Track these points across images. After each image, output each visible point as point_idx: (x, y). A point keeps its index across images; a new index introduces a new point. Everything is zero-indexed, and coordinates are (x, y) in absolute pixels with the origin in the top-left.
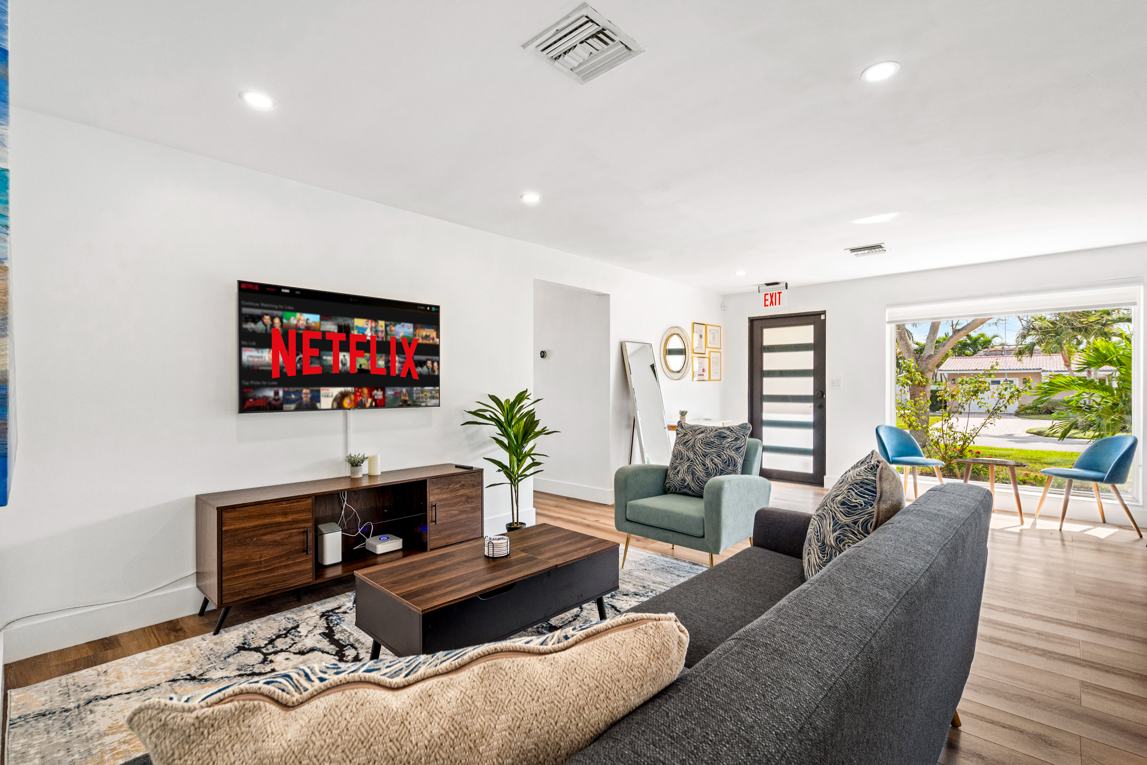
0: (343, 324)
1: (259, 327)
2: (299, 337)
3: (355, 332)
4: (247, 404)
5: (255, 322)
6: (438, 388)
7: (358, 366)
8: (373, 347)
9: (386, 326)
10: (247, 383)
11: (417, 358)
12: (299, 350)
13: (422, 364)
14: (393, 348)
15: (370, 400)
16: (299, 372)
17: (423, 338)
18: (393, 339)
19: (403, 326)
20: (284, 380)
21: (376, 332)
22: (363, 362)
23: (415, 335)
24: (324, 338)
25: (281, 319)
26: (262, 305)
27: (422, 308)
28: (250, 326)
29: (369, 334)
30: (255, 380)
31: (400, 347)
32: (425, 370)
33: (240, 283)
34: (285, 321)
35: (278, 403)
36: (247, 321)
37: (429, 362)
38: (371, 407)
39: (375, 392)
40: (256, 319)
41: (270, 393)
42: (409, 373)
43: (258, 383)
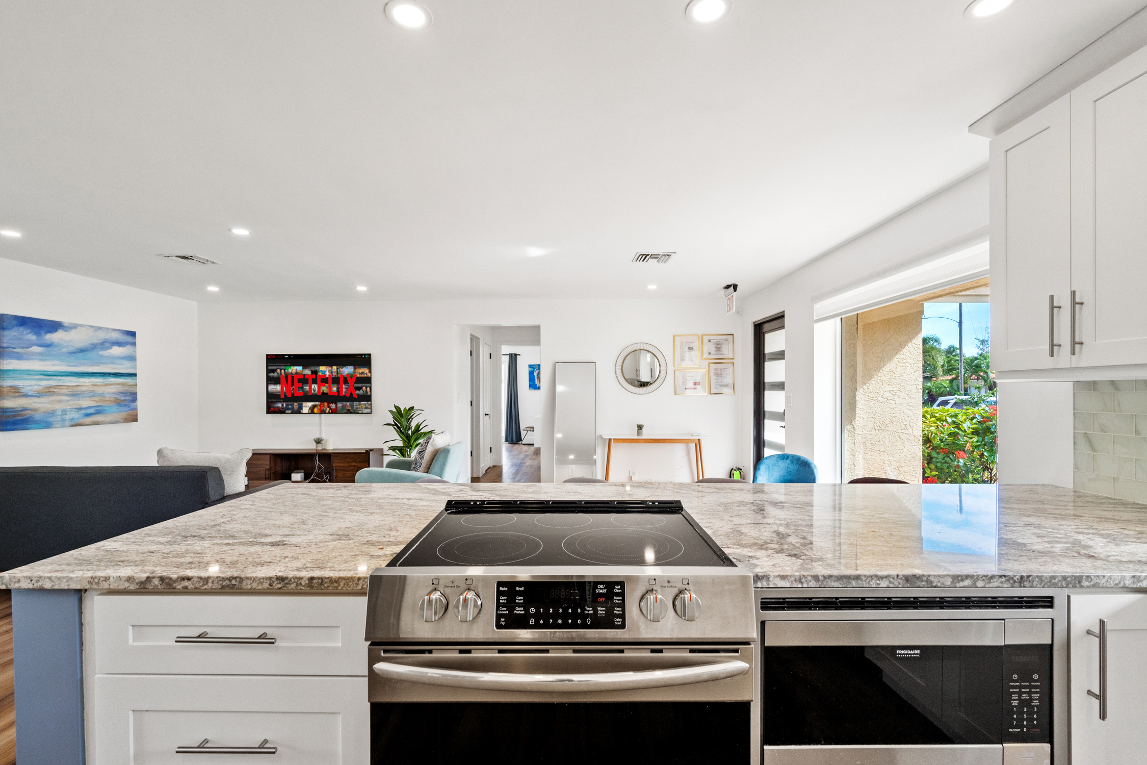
0: (314, 370)
1: (275, 375)
2: (293, 378)
3: (320, 374)
4: (271, 410)
5: (274, 372)
6: (370, 403)
7: (322, 391)
8: (330, 381)
9: (337, 369)
10: (270, 401)
11: (356, 385)
12: (293, 384)
13: (359, 389)
14: (341, 381)
15: (328, 409)
16: (293, 395)
17: (360, 374)
18: (342, 375)
19: (347, 368)
20: (286, 399)
21: (332, 372)
22: (324, 389)
23: (355, 373)
24: (304, 378)
25: (285, 370)
26: (277, 364)
27: (359, 356)
28: (271, 374)
29: (328, 374)
30: (274, 399)
31: (346, 380)
32: (361, 392)
33: (267, 355)
34: (286, 371)
35: (283, 410)
36: (270, 373)
37: (364, 388)
38: (329, 413)
39: (331, 405)
40: (274, 371)
41: (280, 405)
42: (351, 394)
43: (275, 400)
